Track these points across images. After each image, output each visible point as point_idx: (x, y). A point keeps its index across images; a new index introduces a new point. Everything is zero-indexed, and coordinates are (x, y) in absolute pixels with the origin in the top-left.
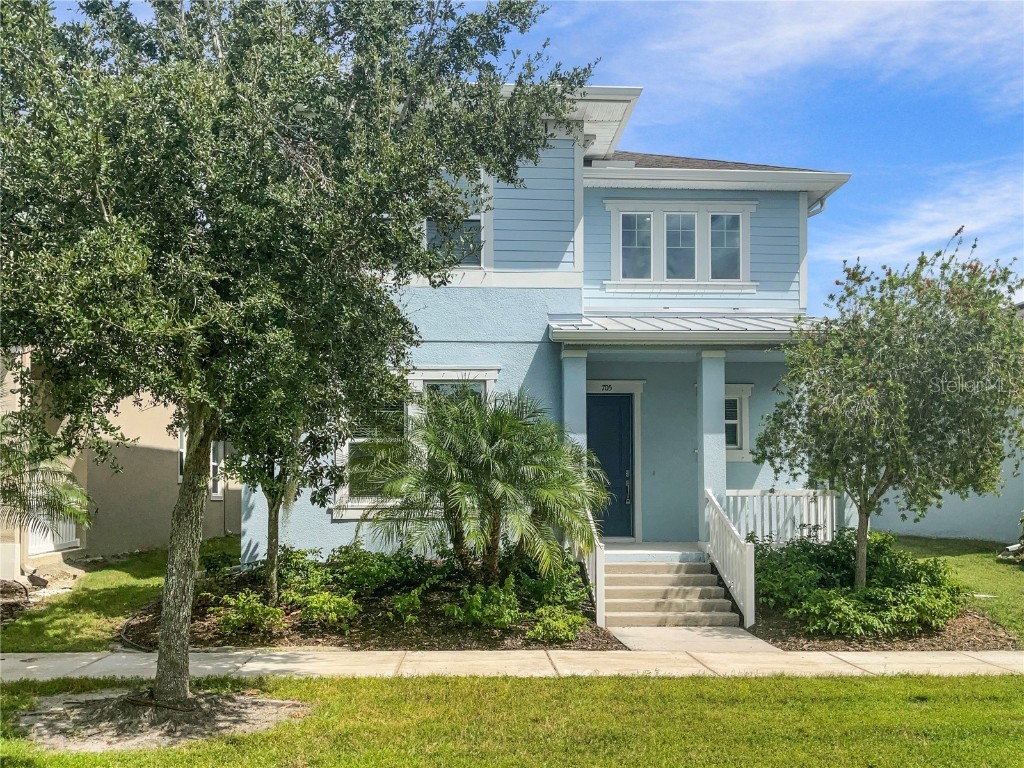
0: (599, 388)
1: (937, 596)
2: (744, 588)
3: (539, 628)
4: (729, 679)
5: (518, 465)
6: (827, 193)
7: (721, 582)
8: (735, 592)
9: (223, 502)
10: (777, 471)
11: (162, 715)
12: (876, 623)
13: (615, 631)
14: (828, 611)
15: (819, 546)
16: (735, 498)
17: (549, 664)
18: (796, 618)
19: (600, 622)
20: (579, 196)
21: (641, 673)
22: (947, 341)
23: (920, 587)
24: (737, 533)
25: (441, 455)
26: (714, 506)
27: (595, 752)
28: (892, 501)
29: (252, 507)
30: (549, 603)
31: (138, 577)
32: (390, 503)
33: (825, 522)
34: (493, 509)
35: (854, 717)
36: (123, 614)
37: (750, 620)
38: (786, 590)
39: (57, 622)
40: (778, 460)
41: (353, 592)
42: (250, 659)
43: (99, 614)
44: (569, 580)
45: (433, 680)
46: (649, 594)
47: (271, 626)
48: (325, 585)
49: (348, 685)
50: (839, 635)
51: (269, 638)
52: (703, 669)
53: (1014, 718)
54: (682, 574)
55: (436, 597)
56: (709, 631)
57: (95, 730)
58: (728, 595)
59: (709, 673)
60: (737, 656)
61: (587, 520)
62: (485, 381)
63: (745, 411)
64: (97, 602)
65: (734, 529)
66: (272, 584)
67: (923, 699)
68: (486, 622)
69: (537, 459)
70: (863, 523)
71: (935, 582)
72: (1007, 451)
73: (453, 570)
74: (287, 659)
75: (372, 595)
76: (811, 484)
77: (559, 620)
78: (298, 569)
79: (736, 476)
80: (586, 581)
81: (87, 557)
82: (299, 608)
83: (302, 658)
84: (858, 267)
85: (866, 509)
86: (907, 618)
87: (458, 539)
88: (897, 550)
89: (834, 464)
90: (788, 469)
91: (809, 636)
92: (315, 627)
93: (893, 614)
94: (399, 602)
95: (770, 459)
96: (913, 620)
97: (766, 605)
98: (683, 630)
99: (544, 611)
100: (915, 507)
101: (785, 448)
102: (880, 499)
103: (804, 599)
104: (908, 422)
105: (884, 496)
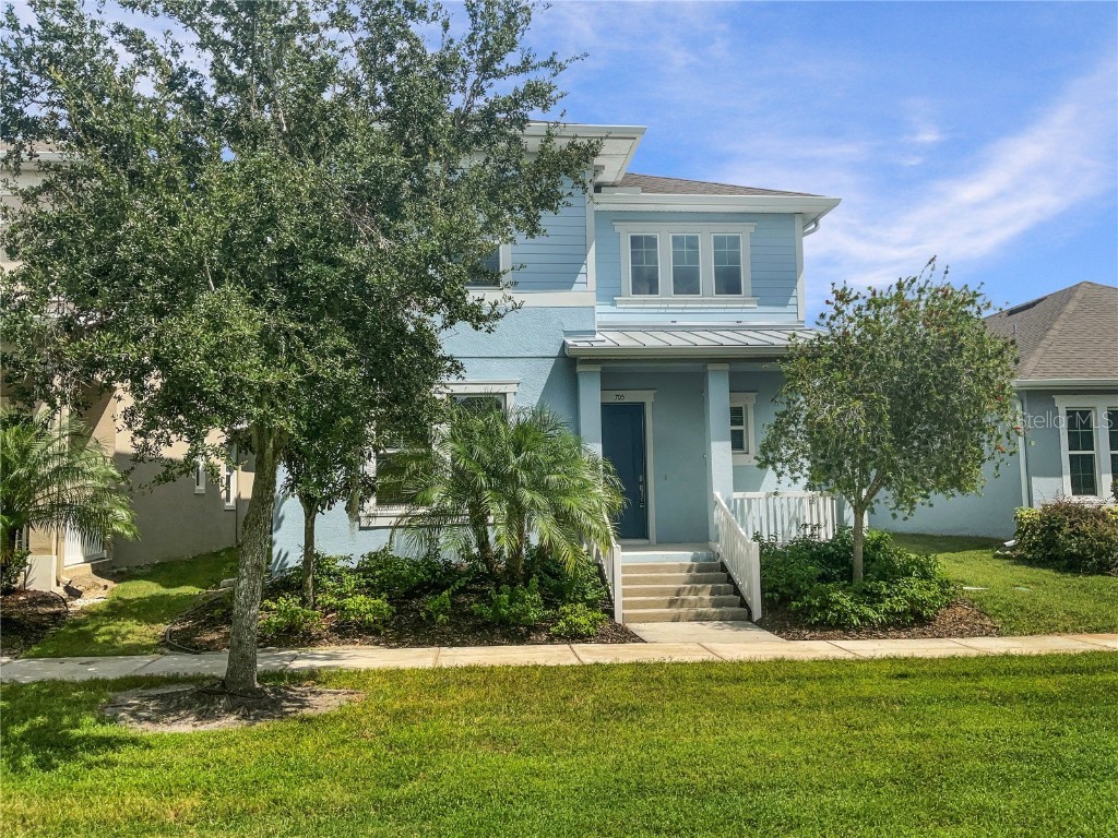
0: (612, 398)
1: (929, 589)
2: (751, 583)
3: (562, 624)
4: (734, 663)
5: (542, 475)
6: (822, 214)
7: (730, 579)
8: (744, 589)
9: (236, 511)
10: (779, 475)
11: (235, 702)
12: (871, 613)
13: (633, 627)
14: (826, 605)
15: (820, 544)
16: (742, 500)
17: (573, 654)
18: (799, 610)
19: (618, 619)
20: (591, 221)
21: (656, 660)
22: (924, 357)
23: (912, 580)
24: (744, 534)
25: (470, 466)
26: (723, 509)
27: (618, 719)
28: (882, 502)
29: (283, 517)
30: (571, 602)
31: (168, 587)
32: (422, 510)
33: (826, 522)
34: (517, 513)
35: (841, 689)
36: (163, 621)
37: (757, 614)
38: (790, 585)
39: (103, 629)
40: (779, 465)
41: (384, 595)
42: (295, 658)
43: (139, 621)
44: (589, 580)
45: (470, 669)
46: (663, 592)
47: (308, 628)
48: (359, 589)
49: (395, 675)
50: (839, 626)
51: (309, 640)
52: (712, 655)
53: (978, 689)
54: (694, 573)
55: (462, 599)
56: (720, 625)
57: (176, 718)
58: (737, 591)
59: (716, 659)
60: (744, 646)
61: (604, 523)
62: (505, 394)
63: (750, 417)
64: (136, 610)
65: (740, 529)
66: (308, 589)
67: (904, 676)
68: (512, 620)
69: (559, 468)
70: (859, 521)
71: (925, 576)
72: (987, 454)
73: (478, 573)
74: (330, 657)
75: (402, 598)
76: (809, 487)
77: (582, 617)
78: (330, 575)
79: (741, 481)
80: (604, 581)
81: (114, 568)
82: (333, 611)
83: (344, 656)
84: (845, 289)
85: (859, 508)
86: (900, 608)
87: (483, 544)
88: (891, 547)
89: (828, 468)
90: (789, 473)
91: (812, 627)
92: (351, 628)
93: (886, 605)
94: (431, 603)
95: (773, 463)
96: (905, 611)
97: (771, 599)
98: (695, 625)
99: (566, 609)
100: (903, 506)
101: (786, 453)
102: (873, 501)
103: (806, 593)
104: (893, 430)
105: (875, 498)
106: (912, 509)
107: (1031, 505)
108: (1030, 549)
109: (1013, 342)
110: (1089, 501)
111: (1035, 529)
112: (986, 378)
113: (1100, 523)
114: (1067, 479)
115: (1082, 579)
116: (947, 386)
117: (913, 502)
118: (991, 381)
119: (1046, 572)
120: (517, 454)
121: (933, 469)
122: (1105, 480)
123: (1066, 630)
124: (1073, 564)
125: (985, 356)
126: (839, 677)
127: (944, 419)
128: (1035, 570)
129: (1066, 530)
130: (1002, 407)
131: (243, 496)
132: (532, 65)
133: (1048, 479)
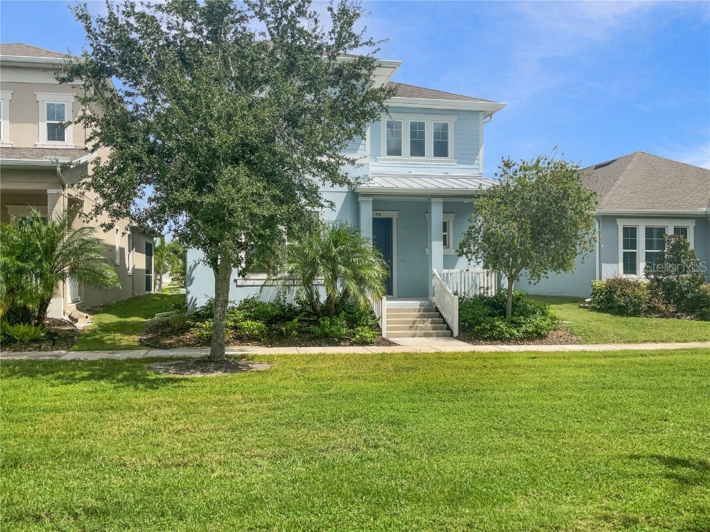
0: (377, 215)
1: (545, 321)
2: (454, 320)
3: (357, 337)
5: (350, 257)
6: (493, 112)
7: (441, 316)
8: (449, 321)
9: (132, 276)
10: (469, 260)
12: (515, 331)
13: (392, 339)
14: (493, 327)
15: (489, 298)
16: (447, 274)
17: (367, 350)
18: (478, 331)
19: (384, 335)
23: (537, 316)
24: (449, 291)
26: (437, 278)
28: (523, 275)
29: (193, 279)
30: (361, 325)
31: (121, 318)
33: (492, 285)
37: (456, 333)
38: (473, 319)
39: (106, 338)
40: (469, 255)
46: (405, 322)
50: (500, 339)
52: (439, 351)
53: (569, 362)
54: (421, 313)
56: (437, 339)
58: (445, 322)
63: (450, 229)
64: (115, 329)
65: (447, 289)
68: (331, 334)
69: (358, 255)
70: (510, 286)
71: (543, 314)
72: (578, 251)
73: (305, 311)
76: (486, 267)
77: (366, 333)
79: (448, 263)
81: (84, 307)
84: (509, 160)
85: (512, 279)
86: (530, 330)
88: (526, 300)
89: (497, 257)
90: (475, 259)
91: (485, 339)
92: (244, 338)
93: (524, 328)
94: (287, 325)
95: (466, 254)
96: (533, 331)
97: (463, 326)
98: (424, 339)
99: (360, 328)
100: (534, 278)
101: (473, 249)
102: (518, 274)
103: (482, 322)
104: (531, 238)
105: (520, 273)
106: (539, 279)
107: (600, 279)
108: (599, 303)
109: (595, 193)
110: (631, 277)
111: (602, 292)
112: (580, 211)
113: (636, 289)
114: (621, 265)
115: (624, 319)
116: (560, 215)
117: (539, 276)
118: (582, 213)
119: (606, 315)
120: (336, 247)
121: (550, 259)
122: (641, 265)
123: (614, 342)
124: (621, 311)
125: (580, 200)
126: (503, 358)
127: (558, 233)
128: (600, 314)
129: (618, 293)
130: (588, 226)
131: (136, 267)
132: (360, 43)
133: (610, 265)
